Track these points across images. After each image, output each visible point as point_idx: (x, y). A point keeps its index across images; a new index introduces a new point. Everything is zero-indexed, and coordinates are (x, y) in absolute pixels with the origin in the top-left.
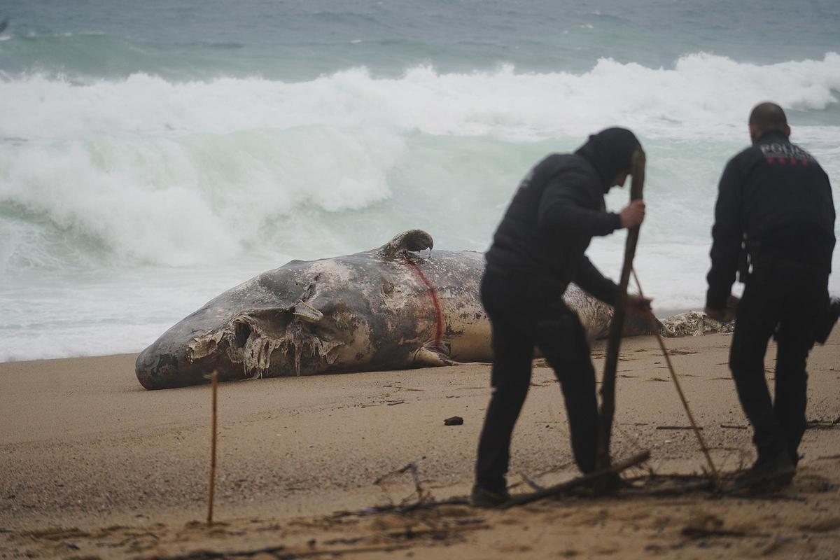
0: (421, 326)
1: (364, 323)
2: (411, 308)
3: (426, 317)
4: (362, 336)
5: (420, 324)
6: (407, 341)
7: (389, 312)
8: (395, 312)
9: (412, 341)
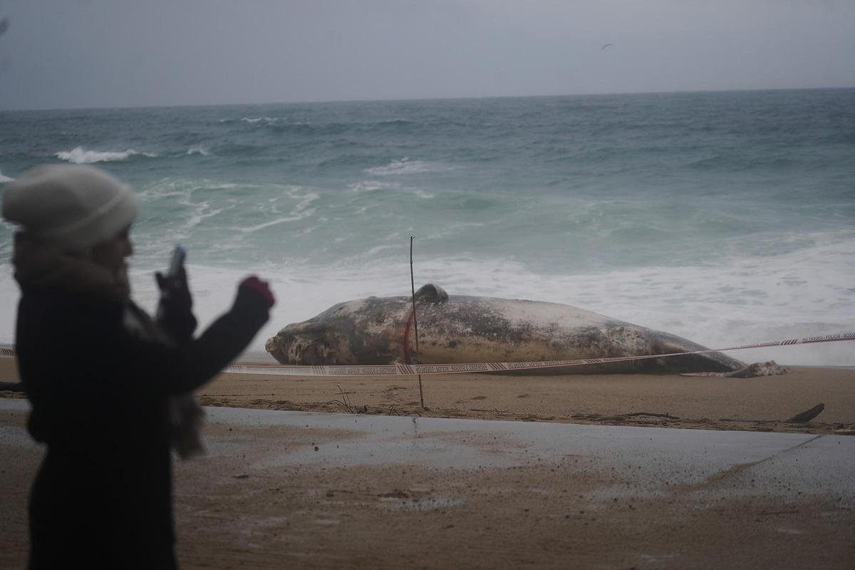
0: (393, 346)
1: (346, 340)
2: (386, 334)
3: (396, 341)
4: (344, 347)
5: (392, 344)
6: (383, 355)
7: (368, 335)
8: (372, 335)
9: (387, 355)
